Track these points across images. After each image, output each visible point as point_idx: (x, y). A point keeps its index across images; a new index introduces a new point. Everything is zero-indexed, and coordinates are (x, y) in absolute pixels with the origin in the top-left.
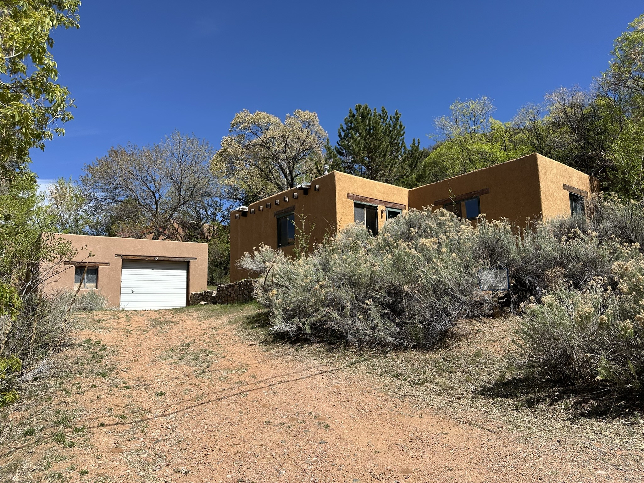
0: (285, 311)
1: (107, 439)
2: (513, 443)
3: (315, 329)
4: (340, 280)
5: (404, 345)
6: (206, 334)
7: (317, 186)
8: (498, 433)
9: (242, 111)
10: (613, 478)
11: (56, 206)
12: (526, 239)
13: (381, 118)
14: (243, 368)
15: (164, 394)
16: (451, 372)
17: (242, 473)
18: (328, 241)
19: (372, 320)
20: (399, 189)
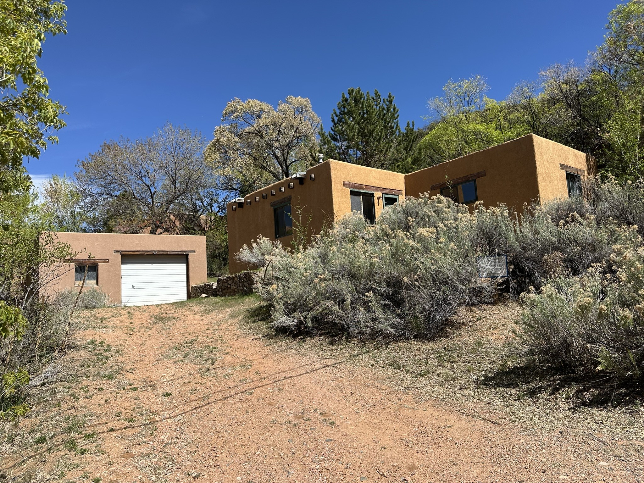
0: (286, 304)
1: (118, 444)
2: (516, 435)
3: (317, 322)
4: (340, 272)
5: (405, 335)
6: (209, 329)
7: (313, 176)
8: (501, 425)
9: (234, 99)
10: (615, 469)
11: (52, 203)
12: (524, 225)
13: (374, 102)
14: (247, 364)
15: (171, 394)
16: (452, 362)
17: (252, 475)
18: (326, 233)
19: (373, 312)
20: (395, 175)
